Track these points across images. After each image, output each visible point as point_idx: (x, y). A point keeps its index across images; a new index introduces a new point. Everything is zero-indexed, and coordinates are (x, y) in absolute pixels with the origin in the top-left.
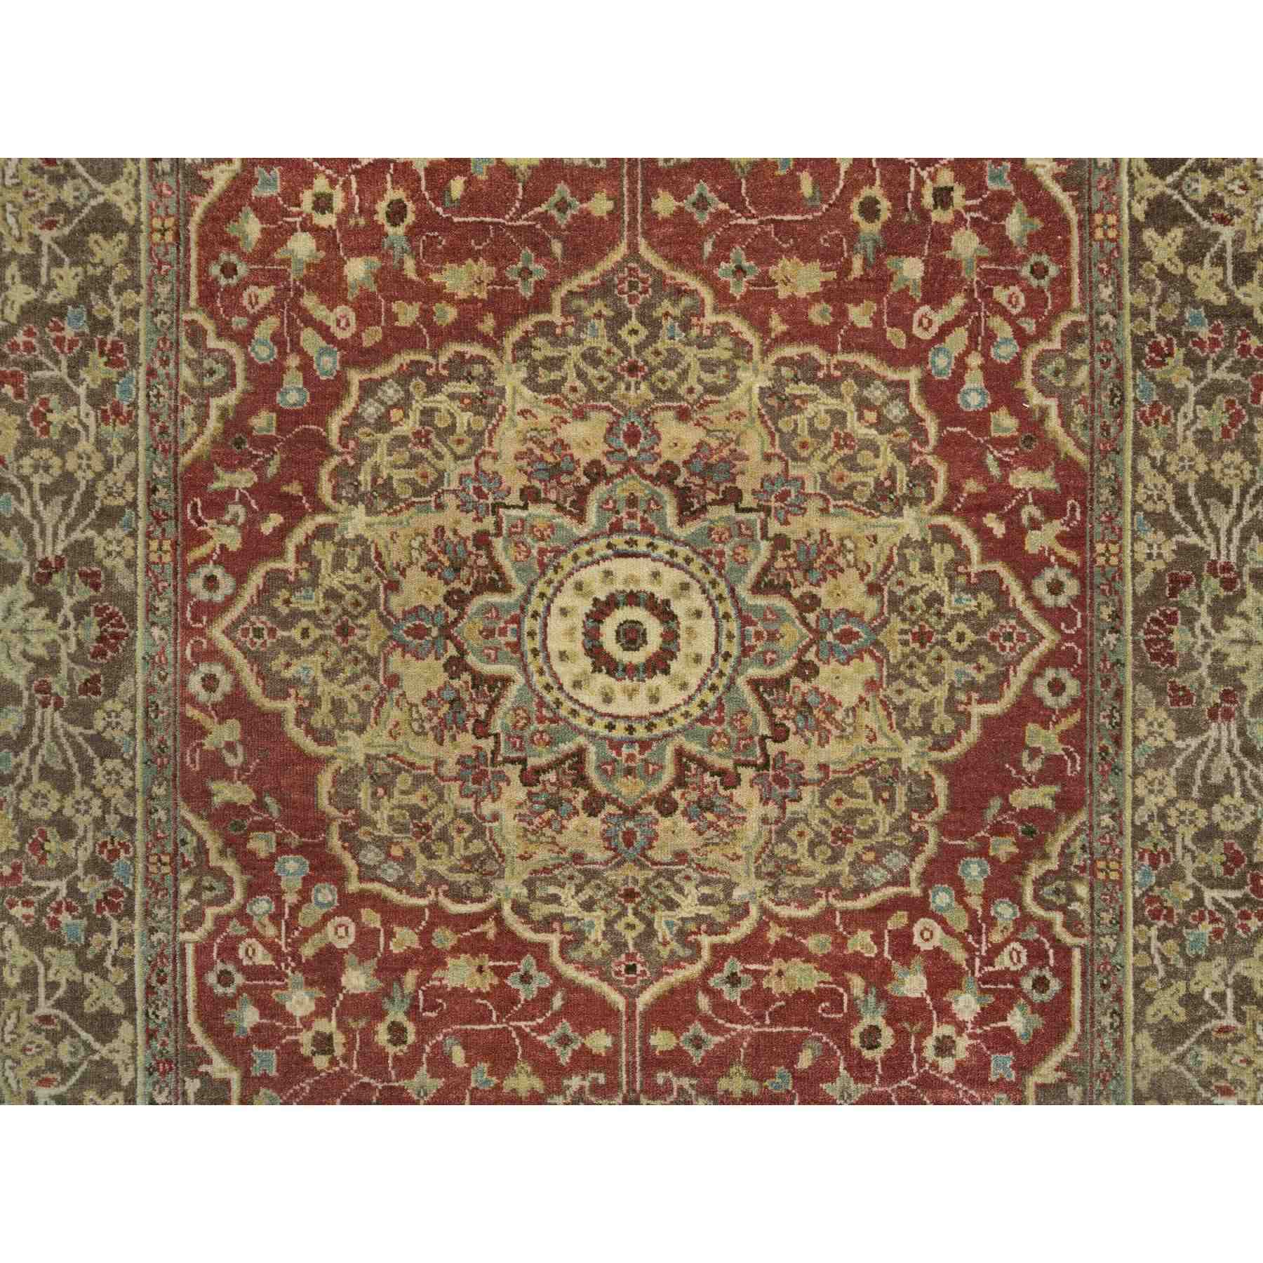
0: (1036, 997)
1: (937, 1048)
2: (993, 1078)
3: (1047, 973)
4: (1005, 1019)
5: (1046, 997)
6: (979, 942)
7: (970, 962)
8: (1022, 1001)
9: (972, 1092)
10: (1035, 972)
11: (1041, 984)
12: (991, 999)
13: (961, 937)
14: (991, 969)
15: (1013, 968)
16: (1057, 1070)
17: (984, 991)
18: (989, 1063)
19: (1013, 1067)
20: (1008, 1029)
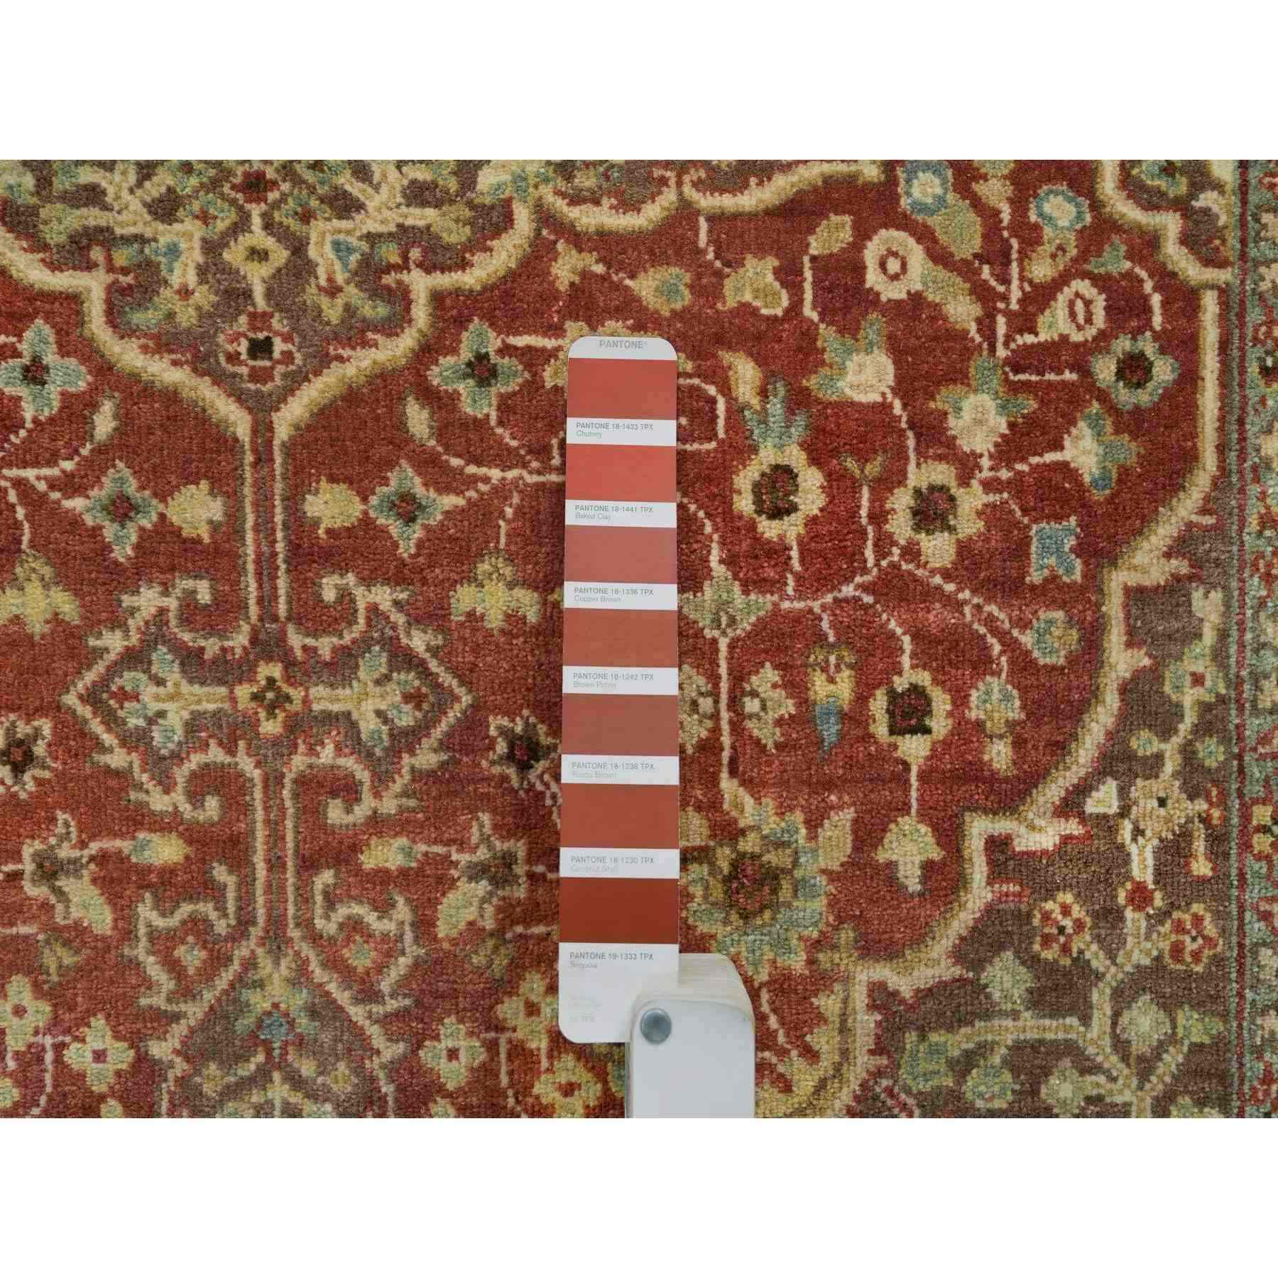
0: (1125, 397)
1: (915, 513)
2: (1035, 576)
3: (1148, 346)
4: (1061, 448)
5: (1144, 397)
6: (1006, 281)
7: (986, 325)
8: (1095, 407)
9: (992, 608)
10: (1123, 344)
11: (1135, 369)
12: (1030, 405)
13: (966, 270)
14: (1029, 339)
15: (1077, 337)
16: (1168, 555)
17: (1015, 388)
18: (1025, 542)
19: (1079, 551)
20: (1064, 467)
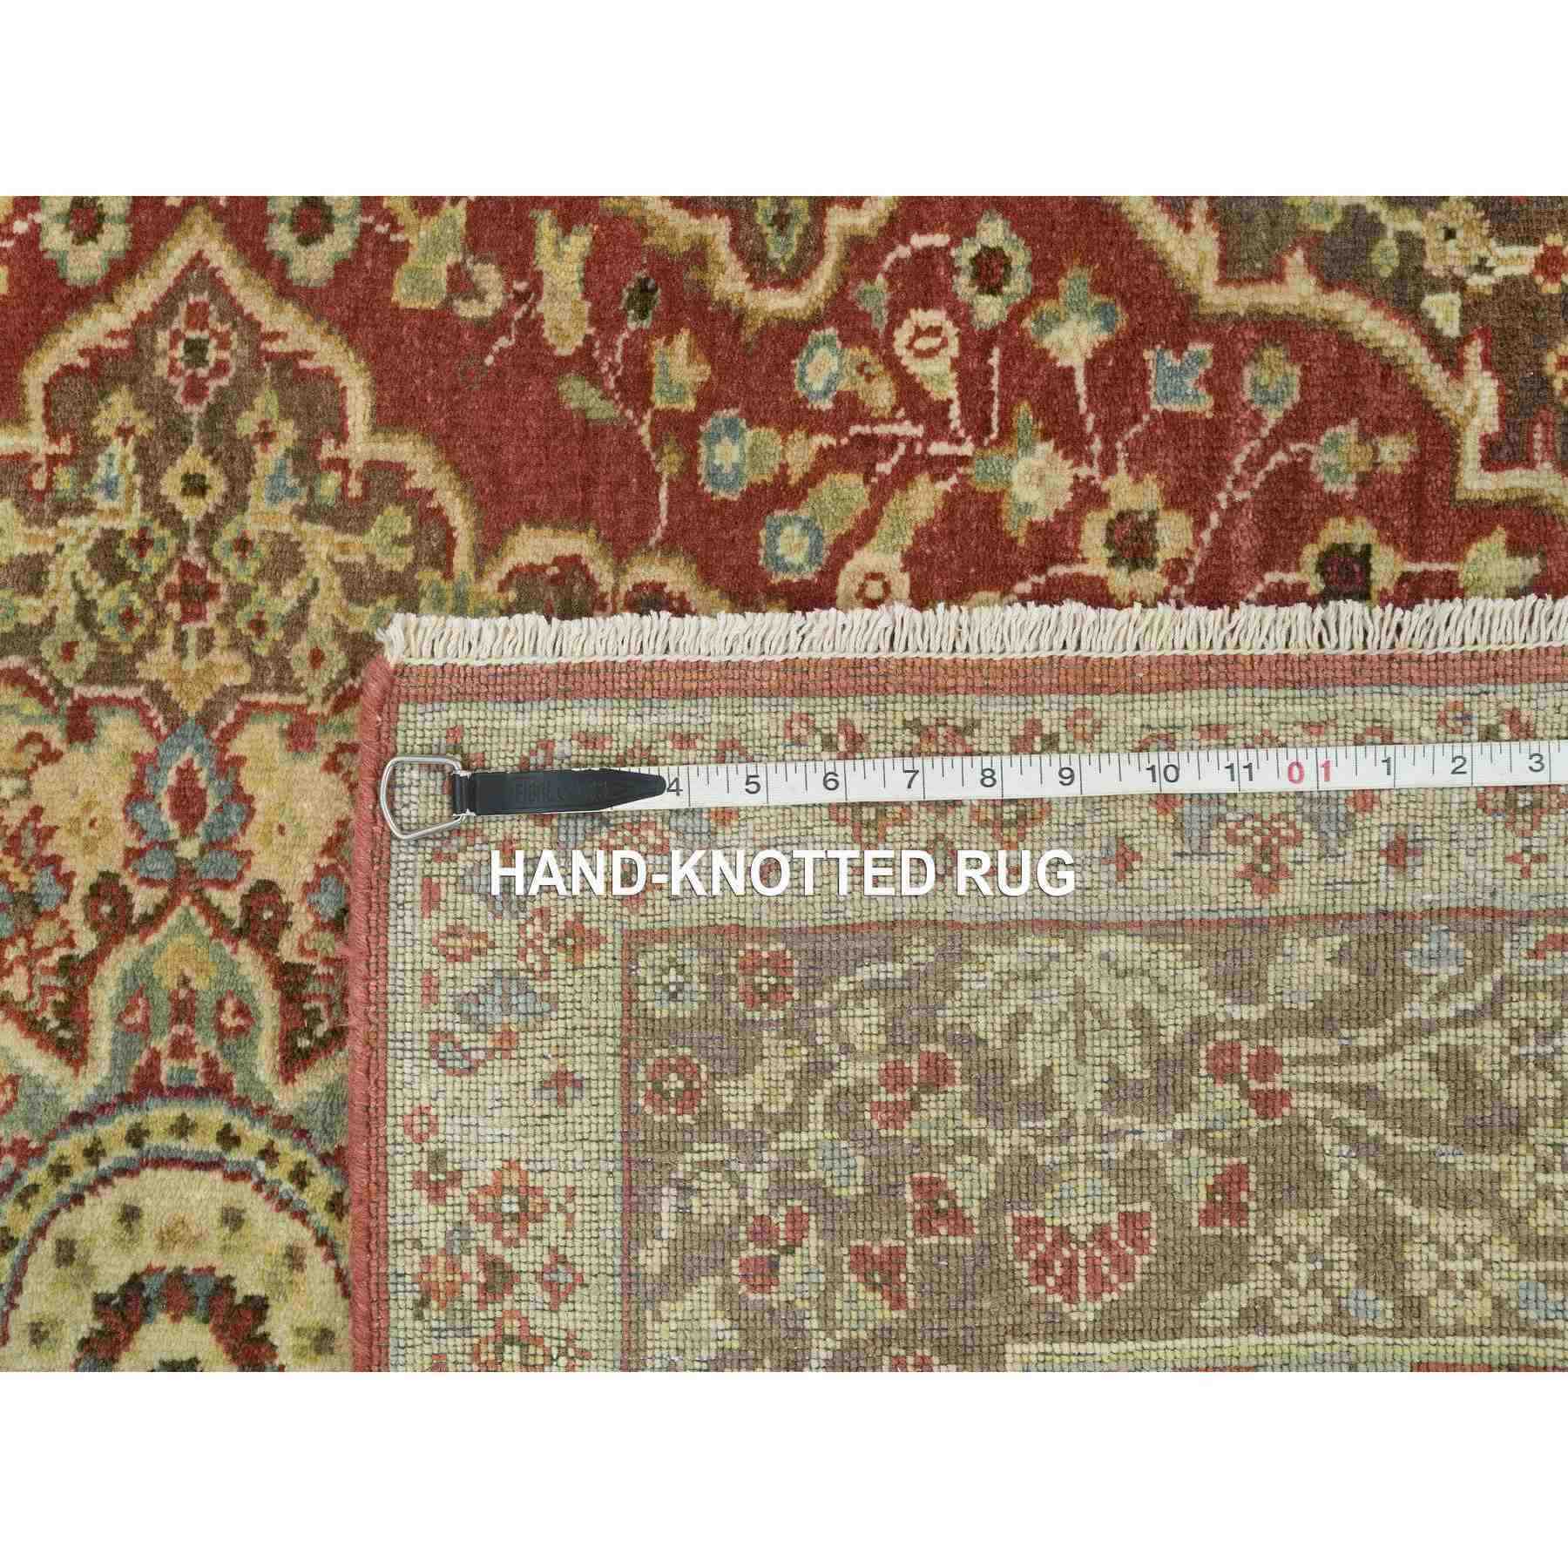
0: (1019, 284)
1: (1134, 566)
2: (1205, 405)
3: (966, 253)
4: (1068, 374)
5: (1020, 258)
6: (893, 441)
7: (941, 467)
8: (1028, 323)
9: (1238, 463)
10: (963, 285)
11: (990, 270)
12: (1024, 410)
13: (881, 493)
14: (955, 411)
15: (954, 349)
16: (1187, 227)
17: (1007, 431)
18: (1168, 416)
19: (1179, 347)
20: (1091, 366)
